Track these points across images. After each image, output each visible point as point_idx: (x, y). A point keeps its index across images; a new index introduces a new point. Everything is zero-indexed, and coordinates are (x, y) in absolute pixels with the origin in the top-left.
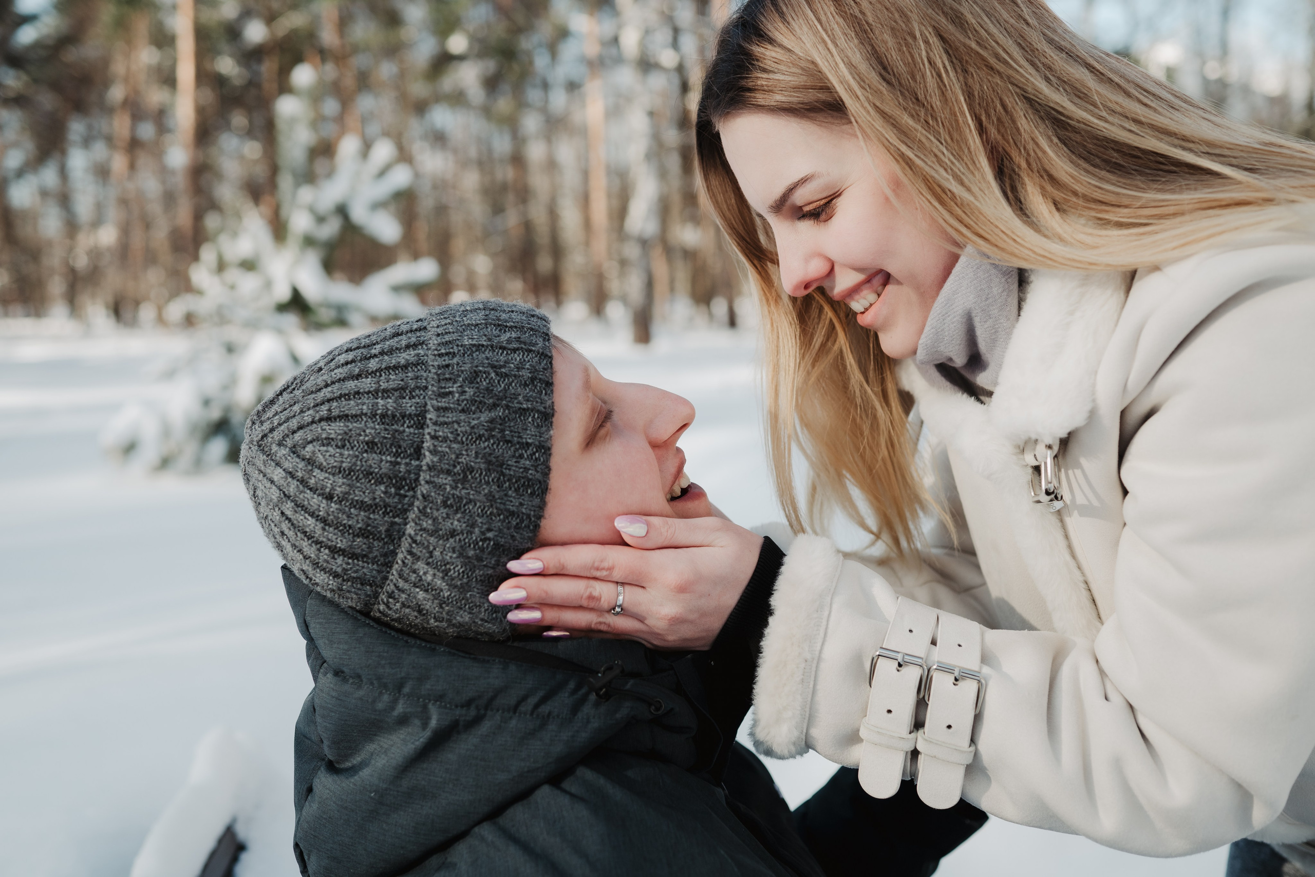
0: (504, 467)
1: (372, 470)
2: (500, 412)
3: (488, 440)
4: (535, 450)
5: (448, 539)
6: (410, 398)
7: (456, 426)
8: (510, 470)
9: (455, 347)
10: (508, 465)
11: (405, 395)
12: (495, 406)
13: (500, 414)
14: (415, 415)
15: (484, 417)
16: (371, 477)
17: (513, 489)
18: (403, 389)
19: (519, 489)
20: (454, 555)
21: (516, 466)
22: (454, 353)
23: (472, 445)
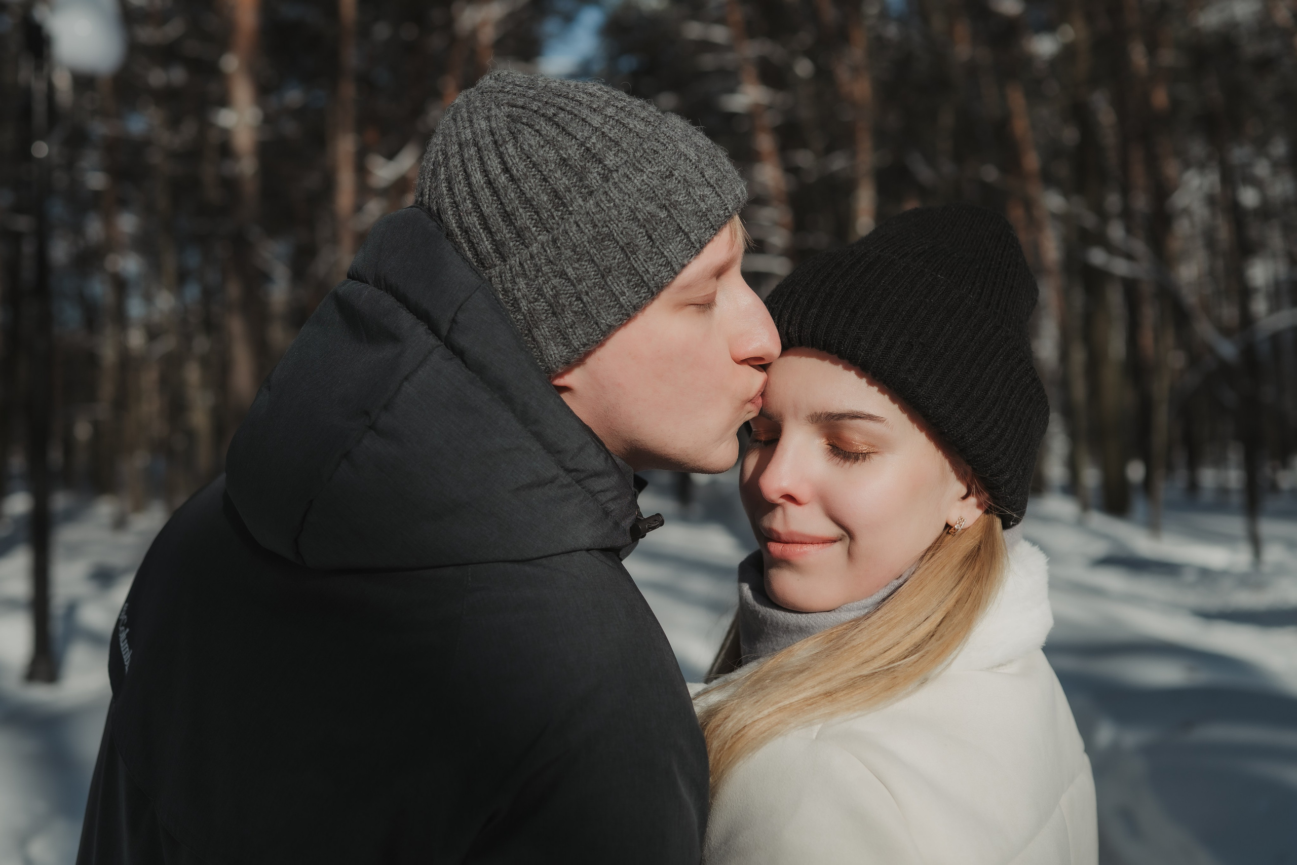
0: (634, 256)
1: (549, 179)
2: (663, 214)
3: (640, 226)
4: (664, 263)
5: (556, 276)
6: (614, 155)
7: (627, 197)
8: (636, 261)
9: (671, 145)
10: (637, 257)
11: (613, 149)
12: (663, 207)
13: (663, 217)
14: (608, 169)
15: (651, 207)
16: (544, 183)
17: (627, 278)
18: (617, 144)
19: (631, 281)
20: (551, 293)
21: (642, 263)
22: (667, 148)
23: (626, 221)
